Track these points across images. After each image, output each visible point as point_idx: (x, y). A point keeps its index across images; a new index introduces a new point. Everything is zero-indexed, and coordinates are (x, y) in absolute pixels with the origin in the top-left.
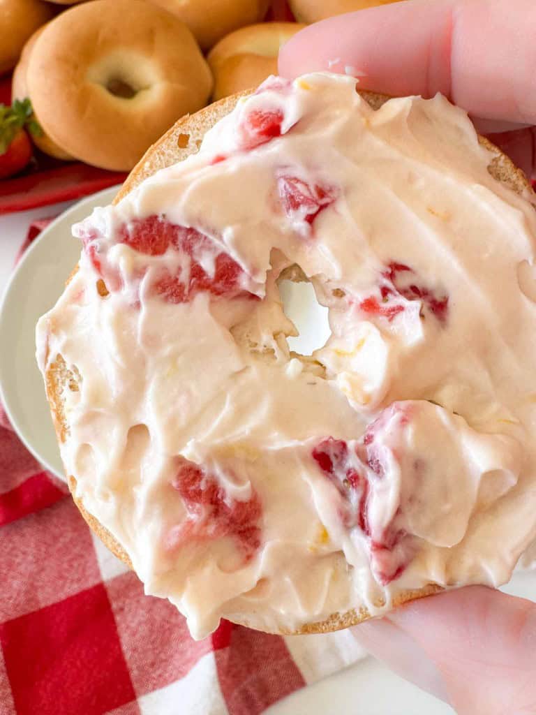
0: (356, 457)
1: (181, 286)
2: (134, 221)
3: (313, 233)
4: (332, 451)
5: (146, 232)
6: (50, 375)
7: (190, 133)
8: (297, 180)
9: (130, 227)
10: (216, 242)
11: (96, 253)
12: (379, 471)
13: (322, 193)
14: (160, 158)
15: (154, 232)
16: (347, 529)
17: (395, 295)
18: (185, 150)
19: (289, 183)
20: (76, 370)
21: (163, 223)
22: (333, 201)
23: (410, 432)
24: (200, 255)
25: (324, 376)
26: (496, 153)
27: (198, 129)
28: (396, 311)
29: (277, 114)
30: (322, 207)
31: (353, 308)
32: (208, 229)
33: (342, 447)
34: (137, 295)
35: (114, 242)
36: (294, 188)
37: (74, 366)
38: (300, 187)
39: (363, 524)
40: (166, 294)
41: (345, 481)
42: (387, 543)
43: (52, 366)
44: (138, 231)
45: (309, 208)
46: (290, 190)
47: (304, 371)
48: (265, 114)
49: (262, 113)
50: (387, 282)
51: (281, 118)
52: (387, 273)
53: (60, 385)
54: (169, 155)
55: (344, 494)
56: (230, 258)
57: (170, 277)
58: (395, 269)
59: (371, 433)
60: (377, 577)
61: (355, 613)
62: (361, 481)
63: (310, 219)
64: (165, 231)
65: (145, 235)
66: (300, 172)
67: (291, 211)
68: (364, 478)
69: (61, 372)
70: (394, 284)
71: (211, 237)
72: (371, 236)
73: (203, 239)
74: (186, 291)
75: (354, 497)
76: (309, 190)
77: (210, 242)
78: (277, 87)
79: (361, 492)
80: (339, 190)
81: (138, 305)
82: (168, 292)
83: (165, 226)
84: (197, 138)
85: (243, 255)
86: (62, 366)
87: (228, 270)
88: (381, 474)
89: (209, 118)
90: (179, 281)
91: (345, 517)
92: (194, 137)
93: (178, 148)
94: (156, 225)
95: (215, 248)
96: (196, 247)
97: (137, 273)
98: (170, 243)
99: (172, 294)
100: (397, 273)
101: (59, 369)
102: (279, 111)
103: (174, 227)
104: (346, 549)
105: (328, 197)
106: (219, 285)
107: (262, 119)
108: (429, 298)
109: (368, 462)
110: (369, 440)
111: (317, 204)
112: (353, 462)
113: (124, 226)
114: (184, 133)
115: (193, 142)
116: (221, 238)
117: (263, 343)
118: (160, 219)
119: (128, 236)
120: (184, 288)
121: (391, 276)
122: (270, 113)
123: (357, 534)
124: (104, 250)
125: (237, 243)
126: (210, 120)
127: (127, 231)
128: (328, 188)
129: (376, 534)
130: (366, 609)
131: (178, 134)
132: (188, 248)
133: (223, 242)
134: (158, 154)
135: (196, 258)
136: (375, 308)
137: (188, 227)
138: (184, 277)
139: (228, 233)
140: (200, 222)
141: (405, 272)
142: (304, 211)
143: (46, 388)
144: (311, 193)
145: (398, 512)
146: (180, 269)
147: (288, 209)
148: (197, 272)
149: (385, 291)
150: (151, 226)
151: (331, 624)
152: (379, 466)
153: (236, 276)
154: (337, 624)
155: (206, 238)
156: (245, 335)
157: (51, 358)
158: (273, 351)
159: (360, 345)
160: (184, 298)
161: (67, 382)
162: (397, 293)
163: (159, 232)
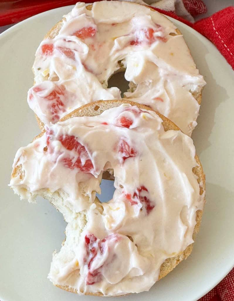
0: (98, 244)
1: (72, 163)
2: (67, 135)
3: (123, 163)
4: (91, 239)
5: (68, 140)
6: (16, 170)
7: (100, 106)
8: (127, 144)
9: (64, 137)
10: (89, 155)
11: (49, 140)
12: (102, 252)
13: (132, 152)
14: (86, 110)
15: (71, 142)
16: (84, 264)
17: (137, 198)
18: (96, 111)
19: (124, 143)
20: (24, 172)
21: (75, 140)
22: (135, 156)
23: (117, 245)
24: (82, 157)
25: (101, 213)
26: (199, 164)
27: (104, 106)
28: (135, 203)
29: (130, 122)
30: (130, 156)
31: (123, 195)
32: (89, 149)
33: (95, 239)
34: (56, 159)
35: (57, 139)
36: (125, 145)
37: (24, 170)
38: (126, 146)
39: (89, 265)
40: (66, 163)
41: (91, 250)
42: (93, 274)
43: (18, 167)
44: (66, 139)
45: (126, 155)
46: (123, 145)
47: (96, 208)
48: (127, 120)
49: (126, 119)
50: (137, 192)
51: (131, 124)
52: (139, 189)
53: (17, 174)
54: (90, 110)
55: (88, 254)
56: (91, 162)
57: (69, 158)
58: (143, 188)
59: (106, 239)
60: (86, 282)
61: (73, 289)
62: (95, 253)
63: (125, 158)
64: (75, 143)
65: (68, 142)
66: (129, 141)
67: (120, 152)
68: (96, 252)
69: (19, 170)
70: (139, 194)
71: (88, 152)
72: (141, 174)
73: (85, 151)
74: (72, 165)
75: (91, 256)
76: (129, 149)
77: (87, 154)
78: (135, 111)
79: (93, 256)
80: (139, 154)
81: (55, 162)
82: (67, 163)
83: (76, 141)
84: (102, 109)
85: (96, 163)
86: (21, 168)
87: (89, 165)
88: (102, 253)
89: (109, 104)
90: (72, 161)
91: (85, 261)
92: (101, 108)
93: (94, 110)
94: (73, 139)
95: (88, 157)
96: (82, 153)
97: (60, 153)
98: (75, 148)
99: (67, 164)
100: (142, 190)
101: (19, 169)
102: (132, 121)
103: (78, 143)
104: (81, 269)
105: (134, 154)
106: (84, 169)
107: (125, 121)
108: (148, 204)
109: (100, 248)
110: (104, 241)
111: (129, 155)
112: (95, 245)
113: (63, 135)
114: (98, 105)
115: (100, 110)
116: (92, 154)
117: (87, 194)
118: (75, 138)
119: (62, 139)
120: (72, 164)
121: (140, 191)
122: (129, 120)
123: (86, 267)
124: (53, 139)
125: (96, 159)
126: (109, 105)
127: (63, 137)
128: (136, 151)
129: (92, 270)
130: (77, 290)
131: (96, 105)
132: (79, 153)
133: (92, 156)
134: (86, 108)
135: (80, 157)
136: (129, 198)
137: (83, 145)
138: (74, 161)
139: (95, 154)
140: (87, 145)
141: (145, 191)
142: (124, 155)
143: (12, 173)
144: (129, 150)
145: (101, 267)
146: (74, 157)
147: (119, 151)
148: (79, 161)
149: (135, 194)
150: (72, 139)
151: (65, 288)
152: (103, 251)
153: (90, 168)
154: (67, 289)
155: (87, 152)
156: (83, 188)
157: (19, 164)
158: (89, 198)
159: (118, 209)
160: (71, 167)
161: (20, 174)
162: (138, 197)
163: (73, 142)
